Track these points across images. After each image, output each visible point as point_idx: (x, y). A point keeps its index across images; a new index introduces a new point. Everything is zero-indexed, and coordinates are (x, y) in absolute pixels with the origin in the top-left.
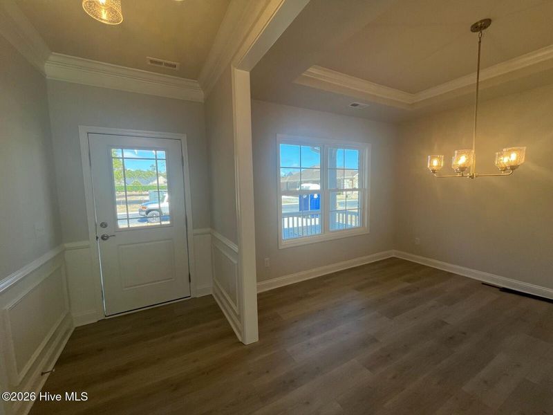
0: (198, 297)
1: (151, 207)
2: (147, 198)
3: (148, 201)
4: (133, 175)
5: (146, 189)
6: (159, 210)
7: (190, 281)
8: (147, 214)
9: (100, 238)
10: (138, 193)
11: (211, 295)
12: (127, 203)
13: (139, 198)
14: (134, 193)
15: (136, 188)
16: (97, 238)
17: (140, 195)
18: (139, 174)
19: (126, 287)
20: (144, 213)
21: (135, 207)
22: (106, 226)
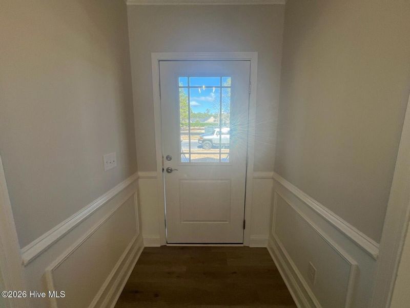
0: (250, 246)
1: (205, 137)
2: (203, 131)
3: (203, 133)
4: (195, 116)
5: (203, 125)
6: (210, 140)
7: (244, 228)
8: (203, 142)
9: (165, 170)
10: (198, 128)
11: (266, 248)
12: (189, 134)
13: (198, 131)
14: (196, 128)
15: (196, 125)
16: (163, 170)
17: (198, 129)
18: (199, 115)
19: (185, 221)
20: (201, 142)
21: (196, 137)
22: (171, 159)
